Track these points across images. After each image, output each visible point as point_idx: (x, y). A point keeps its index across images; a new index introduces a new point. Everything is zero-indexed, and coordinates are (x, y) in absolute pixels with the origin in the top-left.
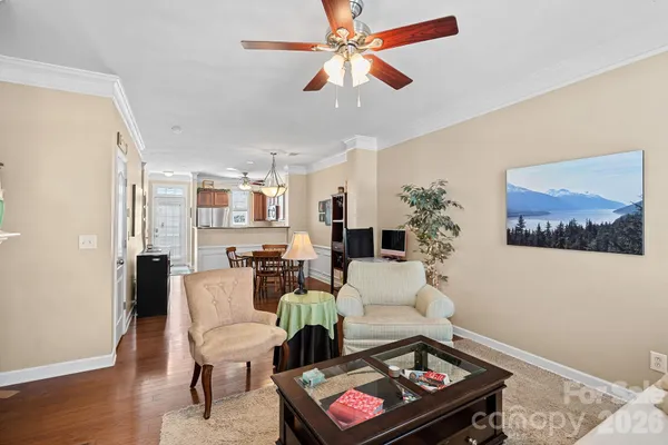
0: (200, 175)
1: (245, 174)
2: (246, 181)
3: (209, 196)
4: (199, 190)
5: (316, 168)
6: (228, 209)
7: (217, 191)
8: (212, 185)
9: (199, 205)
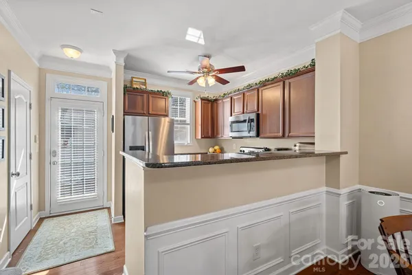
3: (140, 98)
4: (126, 90)
6: (167, 119)
7: (152, 93)
8: (145, 84)
9: (126, 113)
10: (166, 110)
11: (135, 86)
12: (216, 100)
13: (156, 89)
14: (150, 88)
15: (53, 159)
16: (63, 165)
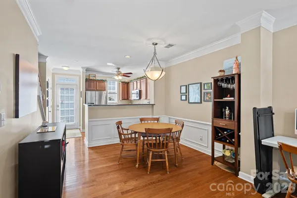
0: (88, 70)
1: (119, 69)
2: (119, 74)
3: (93, 83)
4: (87, 80)
5: (175, 62)
6: (105, 92)
7: (98, 81)
8: (95, 77)
9: (87, 90)
10: (105, 88)
11: (91, 78)
12: (129, 83)
13: (99, 79)
14: (97, 78)
15: (58, 108)
16: (61, 110)
